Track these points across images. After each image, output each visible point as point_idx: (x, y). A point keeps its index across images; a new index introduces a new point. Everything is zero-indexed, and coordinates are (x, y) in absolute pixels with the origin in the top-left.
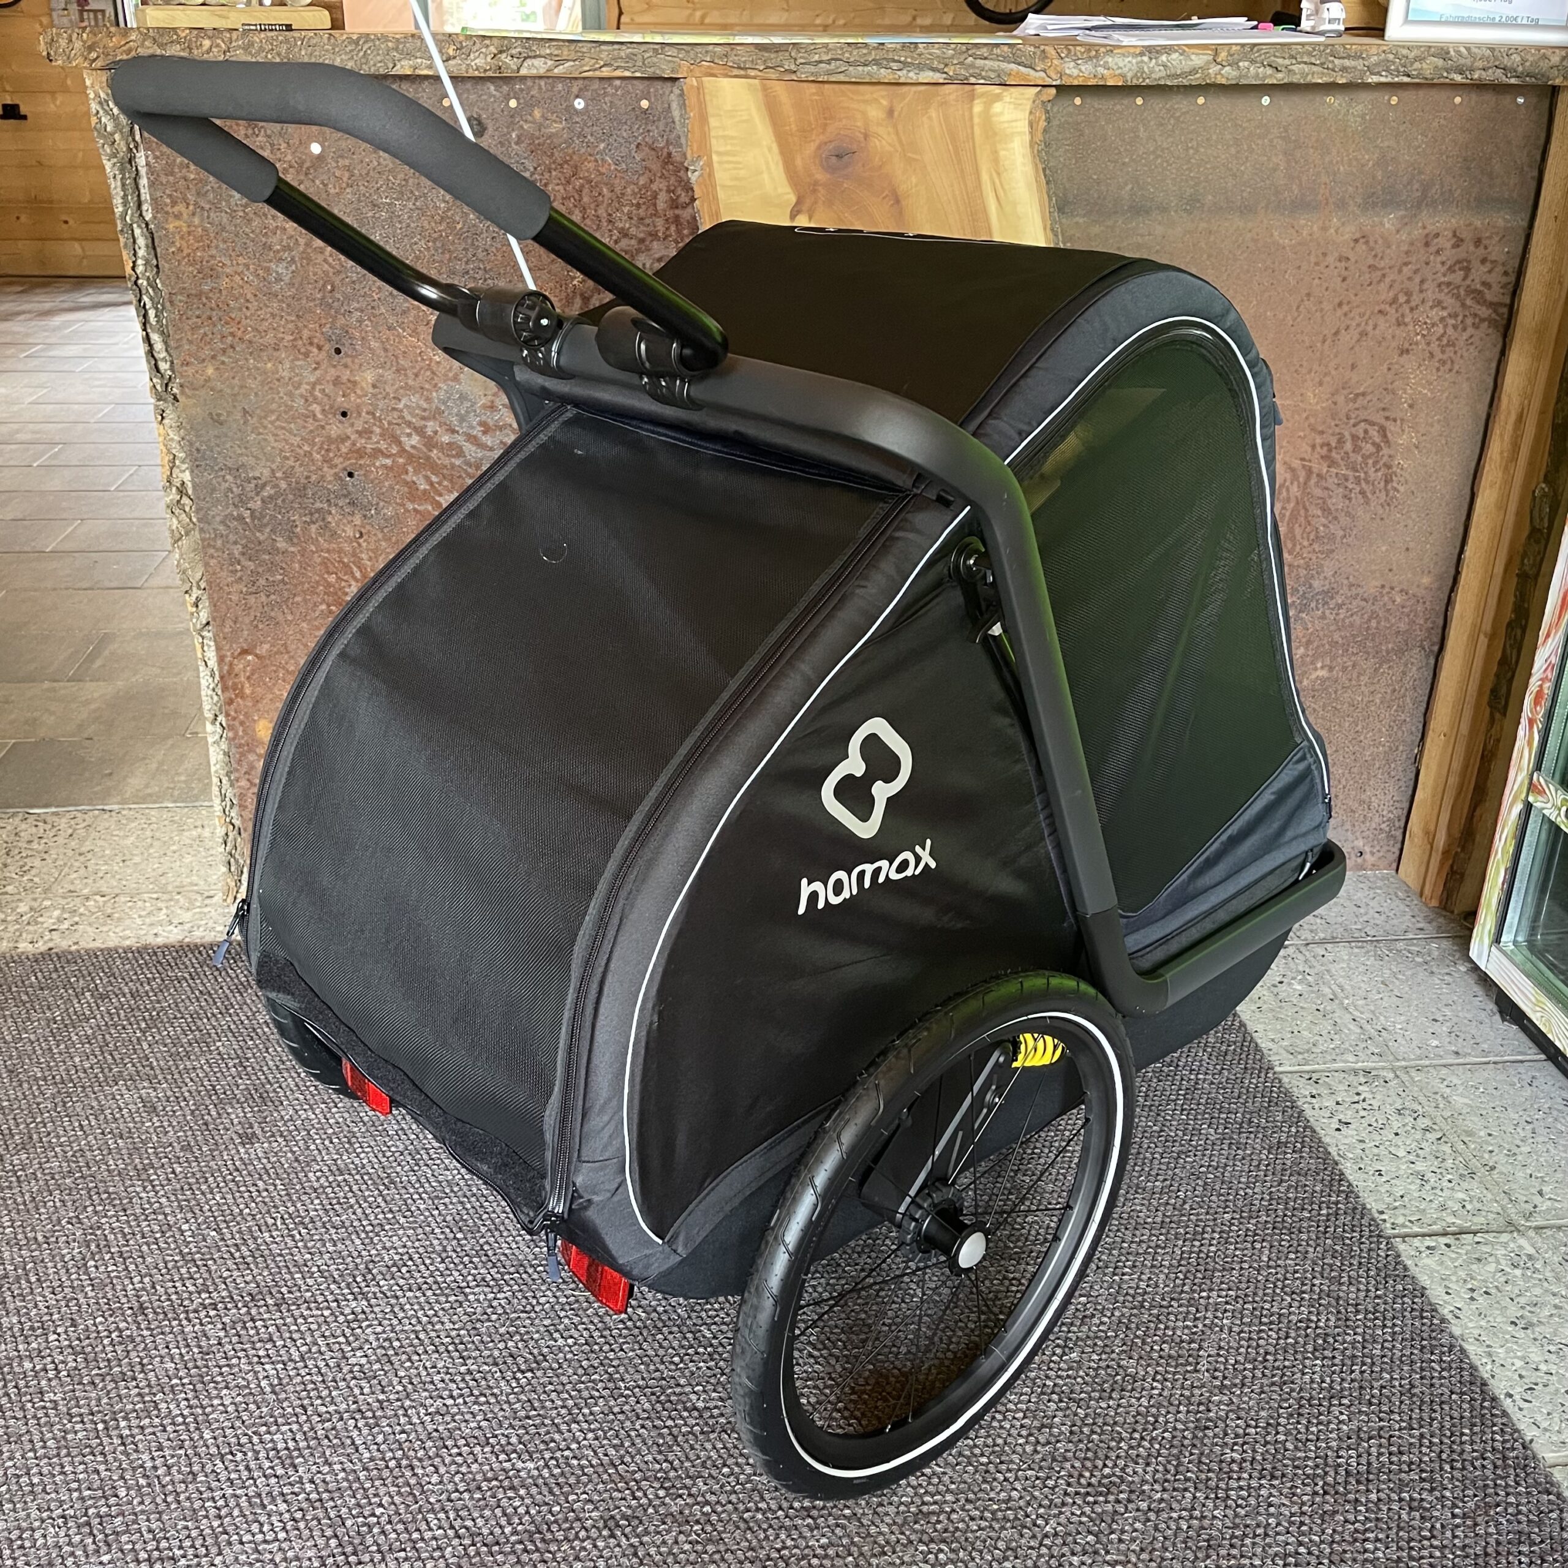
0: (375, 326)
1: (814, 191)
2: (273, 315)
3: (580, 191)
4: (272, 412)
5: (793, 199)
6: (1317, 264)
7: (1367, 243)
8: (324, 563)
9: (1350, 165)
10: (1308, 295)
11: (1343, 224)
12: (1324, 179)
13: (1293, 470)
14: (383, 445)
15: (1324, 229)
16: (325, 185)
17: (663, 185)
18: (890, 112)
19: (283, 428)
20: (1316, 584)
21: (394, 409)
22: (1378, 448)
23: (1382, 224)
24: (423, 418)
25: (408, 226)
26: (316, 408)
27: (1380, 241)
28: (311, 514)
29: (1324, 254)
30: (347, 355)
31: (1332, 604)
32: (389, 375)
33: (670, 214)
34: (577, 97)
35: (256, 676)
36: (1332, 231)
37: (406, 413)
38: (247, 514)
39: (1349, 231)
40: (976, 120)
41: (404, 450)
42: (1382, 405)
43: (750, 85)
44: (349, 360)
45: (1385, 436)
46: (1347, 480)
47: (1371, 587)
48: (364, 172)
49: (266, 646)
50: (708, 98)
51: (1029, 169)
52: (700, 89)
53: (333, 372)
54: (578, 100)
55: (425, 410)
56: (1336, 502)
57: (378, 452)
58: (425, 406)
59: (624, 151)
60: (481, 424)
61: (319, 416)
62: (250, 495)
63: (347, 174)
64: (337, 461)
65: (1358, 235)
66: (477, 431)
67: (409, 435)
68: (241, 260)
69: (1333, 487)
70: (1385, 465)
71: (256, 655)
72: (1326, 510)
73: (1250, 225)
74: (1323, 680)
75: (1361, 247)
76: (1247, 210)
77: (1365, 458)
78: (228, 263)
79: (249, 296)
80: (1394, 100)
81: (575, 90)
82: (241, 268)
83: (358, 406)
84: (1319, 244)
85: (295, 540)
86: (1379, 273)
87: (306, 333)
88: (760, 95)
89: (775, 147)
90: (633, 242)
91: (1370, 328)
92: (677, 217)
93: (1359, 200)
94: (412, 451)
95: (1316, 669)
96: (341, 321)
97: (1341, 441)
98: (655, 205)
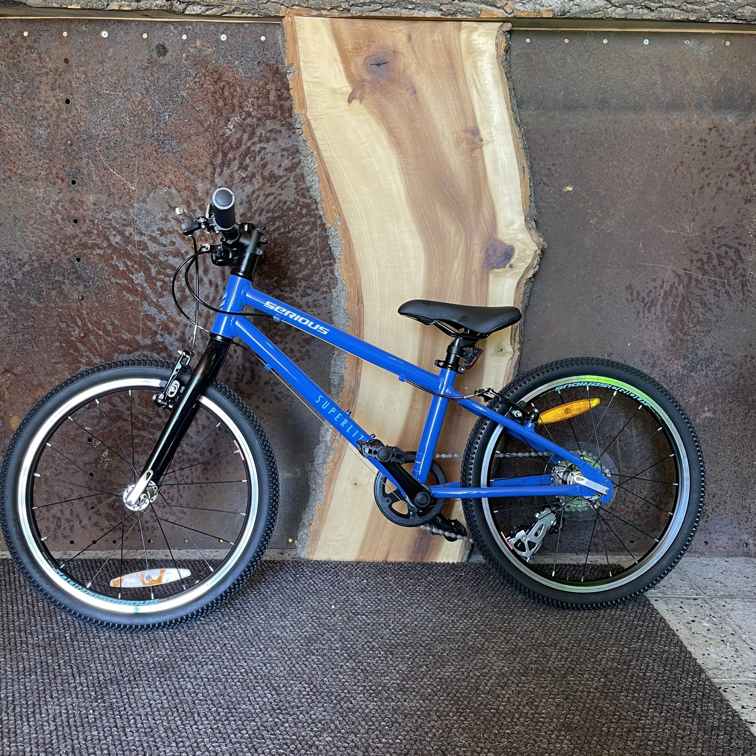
0: (97, 167)
1: (363, 86)
2: (35, 159)
3: (223, 89)
4: (32, 218)
5: (350, 90)
6: (686, 143)
7: (718, 130)
8: (59, 315)
9: (703, 82)
10: (682, 163)
11: (701, 118)
12: (687, 90)
13: (679, 276)
14: (99, 241)
15: (689, 121)
16: (71, 82)
17: (273, 86)
18: (410, 38)
19: (38, 229)
20: (700, 353)
21: (106, 219)
22: (736, 264)
23: (726, 119)
24: (124, 225)
25: (119, 107)
26: (59, 217)
27: (726, 130)
28: (53, 284)
29: (690, 137)
30: (79, 185)
31: (712, 367)
32: (104, 198)
33: (278, 104)
34: (223, 33)
35: (13, 387)
36: (694, 122)
37: (113, 222)
38: (13, 282)
39: (705, 124)
40: (463, 43)
41: (110, 245)
42: (737, 236)
43: (323, 21)
44: (80, 188)
45: (740, 256)
46: (716, 284)
47: (738, 356)
48: (94, 74)
49: (20, 368)
50: (297, 29)
51: (497, 72)
52: (292, 23)
53: (70, 195)
54: (224, 36)
55: (125, 220)
56: (710, 298)
57: (95, 246)
58: (125, 217)
59: (250, 66)
60: (159, 229)
61: (60, 222)
62: (17, 270)
63: (84, 76)
64: (70, 250)
65: (711, 126)
66: (157, 234)
67: (115, 235)
68: (18, 126)
69: (707, 288)
70: (741, 274)
71: (15, 375)
72: (704, 304)
73: (641, 118)
74: (710, 419)
75: (714, 133)
76: (638, 108)
77: (728, 269)
78: (10, 126)
79: (22, 147)
80: (728, 43)
81: (221, 29)
82: (17, 131)
83: (84, 217)
84: (686, 131)
85: (42, 300)
86: (728, 150)
87: (54, 171)
88: (329, 27)
89: (338, 58)
90: (255, 120)
91: (723, 185)
92: (282, 105)
93: (710, 104)
94: (117, 246)
95: (704, 412)
96: (76, 164)
97: (710, 258)
98: (268, 98)
